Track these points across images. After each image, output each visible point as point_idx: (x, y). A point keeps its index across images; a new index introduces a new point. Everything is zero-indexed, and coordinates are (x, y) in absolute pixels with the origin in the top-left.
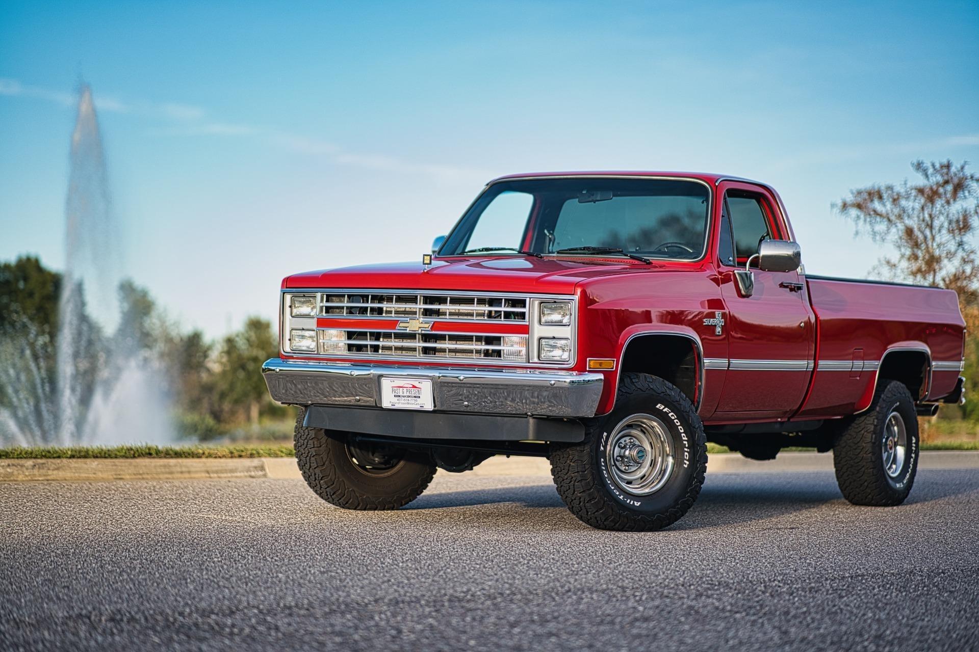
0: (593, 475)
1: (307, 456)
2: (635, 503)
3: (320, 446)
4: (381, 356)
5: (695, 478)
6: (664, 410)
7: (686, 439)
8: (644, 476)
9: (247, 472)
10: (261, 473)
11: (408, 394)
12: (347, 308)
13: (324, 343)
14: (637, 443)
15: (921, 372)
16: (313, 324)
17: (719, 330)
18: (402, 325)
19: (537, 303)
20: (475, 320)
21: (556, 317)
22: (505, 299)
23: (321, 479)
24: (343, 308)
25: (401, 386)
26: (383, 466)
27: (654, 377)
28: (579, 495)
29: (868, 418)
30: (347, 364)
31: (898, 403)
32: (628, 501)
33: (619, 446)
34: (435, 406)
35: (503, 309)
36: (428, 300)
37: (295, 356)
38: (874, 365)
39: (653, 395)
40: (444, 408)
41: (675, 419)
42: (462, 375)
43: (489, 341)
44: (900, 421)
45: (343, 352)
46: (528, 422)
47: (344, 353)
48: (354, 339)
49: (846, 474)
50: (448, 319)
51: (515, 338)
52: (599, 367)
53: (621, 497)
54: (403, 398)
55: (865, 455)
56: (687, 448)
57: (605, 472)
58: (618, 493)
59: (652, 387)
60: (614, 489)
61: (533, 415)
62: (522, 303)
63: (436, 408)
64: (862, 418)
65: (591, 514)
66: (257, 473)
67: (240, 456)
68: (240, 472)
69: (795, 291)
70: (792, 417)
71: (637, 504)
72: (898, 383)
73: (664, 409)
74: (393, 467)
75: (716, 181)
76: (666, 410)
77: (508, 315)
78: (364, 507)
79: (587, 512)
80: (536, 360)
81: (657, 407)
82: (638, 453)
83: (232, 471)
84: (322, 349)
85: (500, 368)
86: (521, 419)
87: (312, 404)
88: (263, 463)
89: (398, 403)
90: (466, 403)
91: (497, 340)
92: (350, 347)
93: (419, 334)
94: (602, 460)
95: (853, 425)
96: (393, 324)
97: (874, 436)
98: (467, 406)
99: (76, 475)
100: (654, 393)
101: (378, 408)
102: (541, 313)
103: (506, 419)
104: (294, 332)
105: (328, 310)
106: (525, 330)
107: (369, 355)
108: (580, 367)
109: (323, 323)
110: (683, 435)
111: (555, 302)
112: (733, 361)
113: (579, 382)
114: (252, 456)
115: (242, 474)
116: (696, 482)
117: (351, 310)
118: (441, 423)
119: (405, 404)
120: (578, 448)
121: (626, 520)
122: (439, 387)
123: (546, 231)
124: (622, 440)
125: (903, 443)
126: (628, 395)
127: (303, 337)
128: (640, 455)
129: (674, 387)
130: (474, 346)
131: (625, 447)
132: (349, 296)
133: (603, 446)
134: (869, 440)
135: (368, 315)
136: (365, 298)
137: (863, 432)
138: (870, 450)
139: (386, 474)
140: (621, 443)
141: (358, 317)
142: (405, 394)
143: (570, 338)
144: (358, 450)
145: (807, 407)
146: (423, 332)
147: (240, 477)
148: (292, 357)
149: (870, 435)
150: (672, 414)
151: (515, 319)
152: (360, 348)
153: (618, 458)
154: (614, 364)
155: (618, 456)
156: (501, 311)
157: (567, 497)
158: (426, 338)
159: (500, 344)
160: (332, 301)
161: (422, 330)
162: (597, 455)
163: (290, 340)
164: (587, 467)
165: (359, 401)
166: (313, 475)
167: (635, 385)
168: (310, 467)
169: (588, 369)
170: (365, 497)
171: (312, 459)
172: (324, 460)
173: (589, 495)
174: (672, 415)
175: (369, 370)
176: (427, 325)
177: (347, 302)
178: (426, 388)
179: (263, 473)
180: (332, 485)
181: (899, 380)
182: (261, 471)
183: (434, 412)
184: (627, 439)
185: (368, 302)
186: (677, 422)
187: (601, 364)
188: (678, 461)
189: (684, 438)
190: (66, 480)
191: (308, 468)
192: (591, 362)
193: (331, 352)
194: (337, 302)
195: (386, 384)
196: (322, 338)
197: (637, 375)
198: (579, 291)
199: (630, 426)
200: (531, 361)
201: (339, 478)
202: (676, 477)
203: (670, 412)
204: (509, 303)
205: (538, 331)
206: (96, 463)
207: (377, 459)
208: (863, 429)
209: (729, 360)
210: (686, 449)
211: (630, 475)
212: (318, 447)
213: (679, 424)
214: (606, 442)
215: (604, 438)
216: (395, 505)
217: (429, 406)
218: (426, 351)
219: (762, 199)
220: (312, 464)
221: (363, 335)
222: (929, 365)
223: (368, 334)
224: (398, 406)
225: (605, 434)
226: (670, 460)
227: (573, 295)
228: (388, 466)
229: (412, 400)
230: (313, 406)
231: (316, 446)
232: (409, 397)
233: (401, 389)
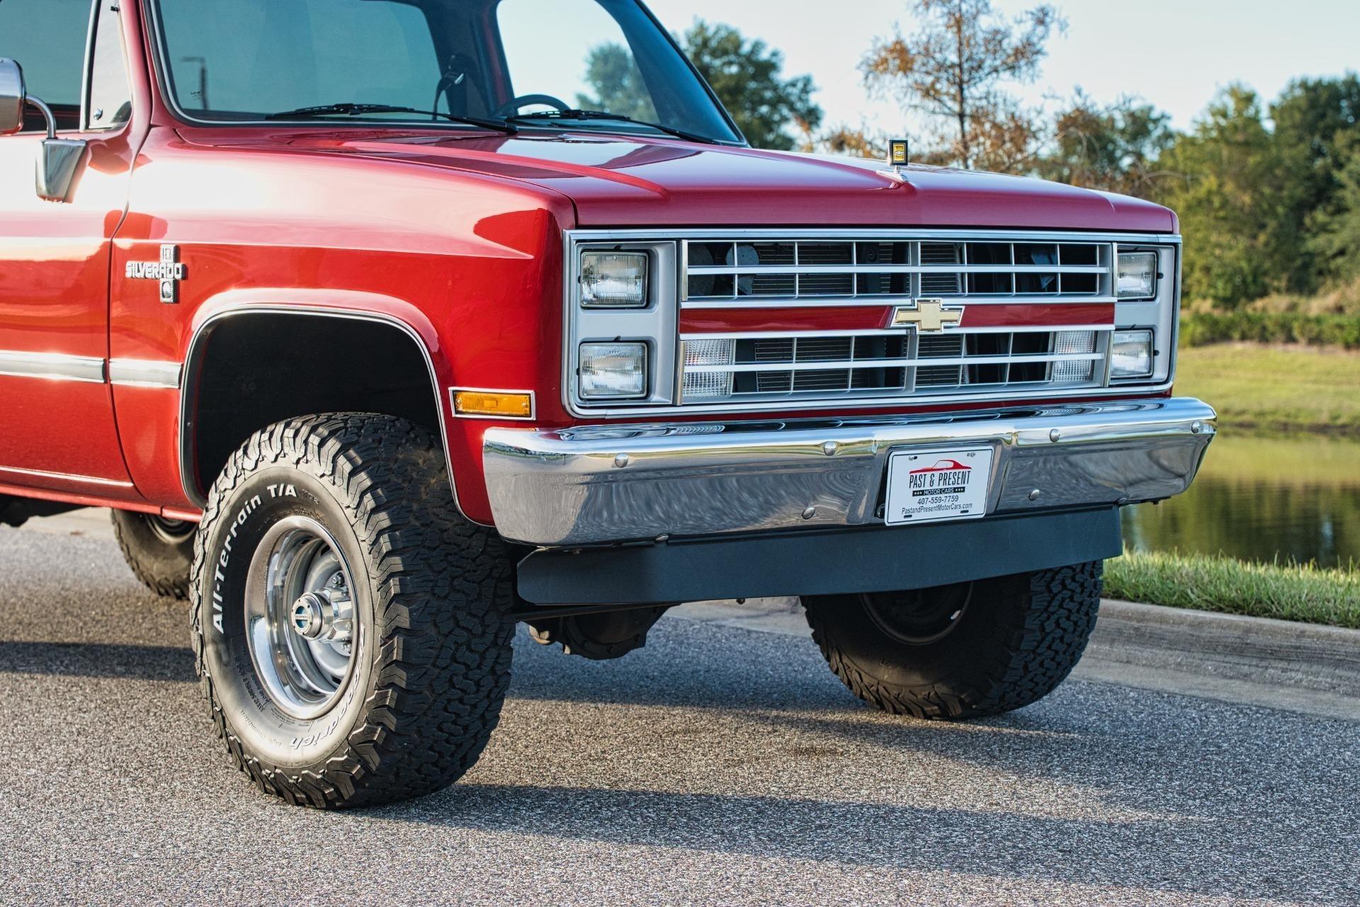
12: (741, 277)
18: (902, 315)
22: (1062, 247)
25: (930, 466)
34: (988, 507)
35: (1059, 268)
51: (1077, 331)
54: (930, 497)
63: (988, 512)
89: (919, 510)
90: (1035, 492)
101: (876, 525)
119: (931, 509)
122: (1003, 460)
142: (935, 487)
146: (950, 331)
161: (947, 328)
165: (812, 515)
176: (954, 315)
177: (740, 264)
178: (980, 466)
183: (984, 519)
195: (900, 469)
232: (942, 491)
233: (929, 474)
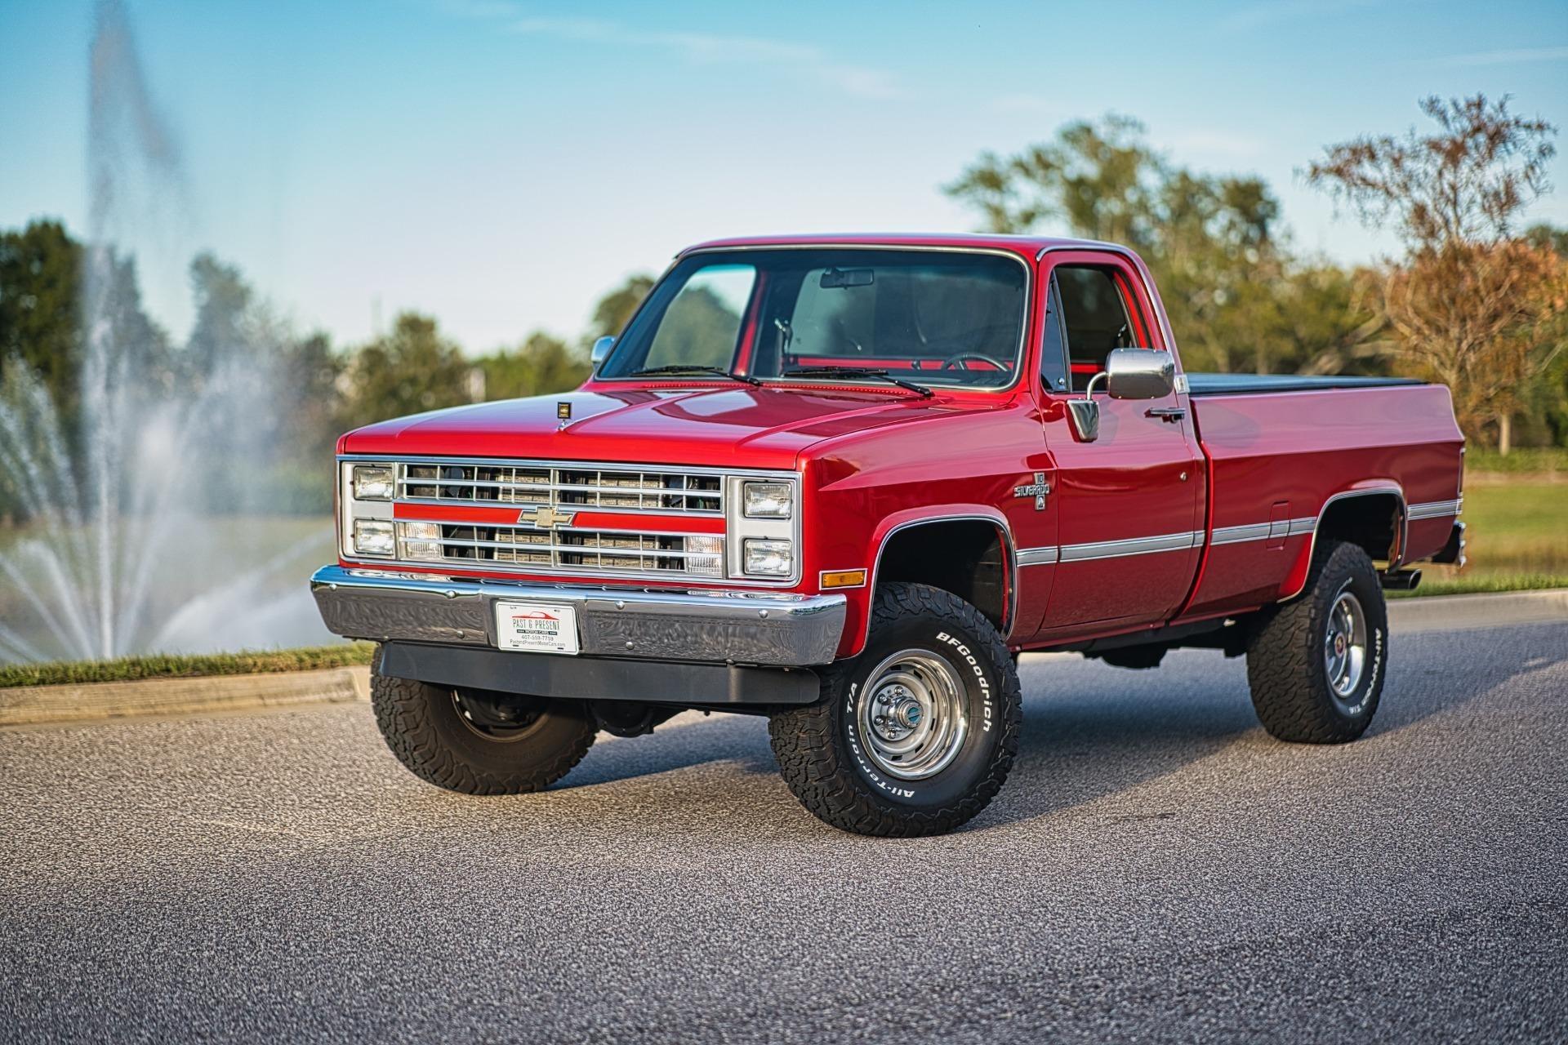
0: (835, 752)
1: (391, 713)
2: (906, 792)
3: (411, 698)
4: (495, 565)
5: (1001, 747)
6: (950, 642)
7: (987, 686)
8: (921, 745)
9: (325, 692)
10: (347, 694)
11: (538, 629)
12: (441, 486)
13: (406, 543)
14: (909, 694)
15: (1391, 523)
16: (387, 510)
17: (1040, 501)
18: (526, 516)
19: (737, 483)
20: (641, 508)
21: (768, 504)
22: (688, 477)
23: (415, 749)
24: (434, 486)
25: (528, 615)
26: (514, 724)
27: (933, 589)
28: (814, 783)
29: (1301, 607)
30: (443, 578)
31: (1351, 580)
32: (894, 791)
33: (879, 701)
34: (581, 648)
35: (685, 492)
36: (566, 477)
37: (361, 562)
38: (1308, 525)
39: (931, 619)
40: (595, 650)
41: (968, 655)
42: (621, 600)
43: (665, 542)
44: (1356, 607)
45: (437, 558)
46: (728, 674)
47: (439, 559)
48: (454, 537)
49: (1267, 697)
50: (598, 506)
51: (707, 538)
52: (840, 583)
53: (882, 785)
54: (531, 635)
55: (1296, 667)
56: (989, 700)
57: (854, 746)
58: (876, 779)
59: (928, 606)
60: (870, 773)
61: (735, 663)
62: (714, 483)
63: (583, 651)
64: (1292, 608)
65: (834, 813)
66: (340, 693)
67: (314, 667)
68: (314, 693)
69: (1172, 422)
70: (1172, 619)
71: (909, 794)
72: (1350, 546)
73: (949, 640)
74: (531, 723)
75: (1038, 254)
76: (953, 641)
77: (692, 502)
78: (485, 790)
79: (829, 810)
80: (739, 574)
81: (939, 637)
82: (909, 712)
83: (300, 693)
84: (404, 552)
85: (682, 589)
86: (717, 668)
87: (391, 640)
88: (351, 676)
89: (524, 642)
90: (630, 643)
91: (676, 543)
92: (448, 550)
93: (553, 531)
94: (850, 727)
95: (1277, 618)
96: (513, 515)
97: (1310, 636)
98: (630, 649)
99: (48, 712)
100: (932, 616)
101: (490, 648)
102: (745, 498)
103: (694, 668)
104: (360, 525)
105: (411, 490)
106: (719, 526)
107: (477, 564)
108: (809, 587)
109: (402, 511)
110: (981, 679)
111: (767, 481)
112: (1066, 548)
113: (806, 611)
114: (333, 665)
115: (317, 697)
116: (1004, 754)
117: (447, 492)
118: (591, 673)
119: (532, 643)
120: (811, 711)
121: (890, 821)
122: (586, 618)
123: (777, 322)
124: (884, 691)
125: (1360, 642)
126: (890, 622)
127: (373, 531)
128: (912, 715)
129: (966, 603)
130: (640, 550)
131: (887, 703)
132: (444, 468)
133: (851, 705)
134: (1303, 642)
135: (474, 499)
136: (468, 472)
137: (1293, 629)
138: (1305, 658)
139: (519, 737)
140: (883, 695)
141: (460, 502)
142: (534, 629)
143: (791, 539)
144: (473, 702)
145: (1199, 599)
146: (560, 529)
147: (313, 703)
148: (356, 565)
149: (1304, 635)
150: (963, 647)
151: (705, 507)
152: (463, 552)
153: (878, 720)
154: (863, 577)
155: (877, 717)
156: (682, 496)
157: (796, 786)
158: (566, 537)
159: (681, 548)
160: (418, 476)
161: (557, 526)
162: (841, 720)
163: (353, 536)
164: (826, 739)
165: (463, 637)
166: (401, 741)
167: (901, 605)
168: (396, 730)
169: (820, 589)
170: (485, 775)
171: (399, 718)
172: (418, 719)
173: (830, 784)
174: (963, 650)
175: (477, 589)
176: (565, 518)
177: (442, 477)
178: (567, 619)
179: (352, 692)
180: (432, 758)
181: (1351, 541)
182: (348, 689)
183: (580, 656)
184: (892, 688)
185: (473, 478)
186: (971, 660)
187: (842, 579)
188: (974, 721)
189: (982, 685)
190: (30, 722)
191: (393, 731)
192: (826, 577)
193: (417, 556)
194: (426, 477)
195: (503, 611)
196: (402, 534)
197: (904, 588)
198: (804, 464)
199: (897, 668)
200: (730, 576)
201: (442, 747)
202: (972, 747)
203: (959, 645)
204: (694, 482)
205: (740, 528)
206: (79, 692)
207: (502, 714)
208: (1293, 625)
209: (1059, 549)
210: (987, 703)
211: (896, 745)
212: (408, 700)
213: (974, 662)
214: (856, 698)
215: (853, 692)
216: (535, 784)
217: (572, 648)
218: (566, 557)
219: (1116, 275)
220: (399, 727)
221: (466, 532)
222: (1402, 512)
223: (475, 529)
224: (523, 647)
225: (854, 686)
226: (962, 723)
227: (795, 470)
228: (521, 723)
229: (544, 639)
230: (391, 643)
231: (403, 697)
232: (541, 632)
233: (527, 620)
